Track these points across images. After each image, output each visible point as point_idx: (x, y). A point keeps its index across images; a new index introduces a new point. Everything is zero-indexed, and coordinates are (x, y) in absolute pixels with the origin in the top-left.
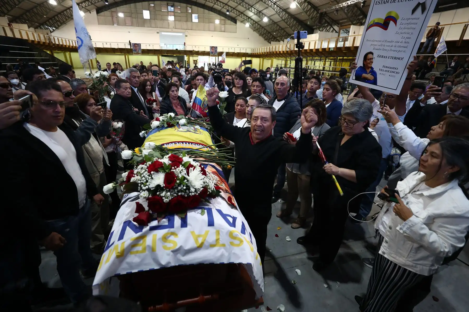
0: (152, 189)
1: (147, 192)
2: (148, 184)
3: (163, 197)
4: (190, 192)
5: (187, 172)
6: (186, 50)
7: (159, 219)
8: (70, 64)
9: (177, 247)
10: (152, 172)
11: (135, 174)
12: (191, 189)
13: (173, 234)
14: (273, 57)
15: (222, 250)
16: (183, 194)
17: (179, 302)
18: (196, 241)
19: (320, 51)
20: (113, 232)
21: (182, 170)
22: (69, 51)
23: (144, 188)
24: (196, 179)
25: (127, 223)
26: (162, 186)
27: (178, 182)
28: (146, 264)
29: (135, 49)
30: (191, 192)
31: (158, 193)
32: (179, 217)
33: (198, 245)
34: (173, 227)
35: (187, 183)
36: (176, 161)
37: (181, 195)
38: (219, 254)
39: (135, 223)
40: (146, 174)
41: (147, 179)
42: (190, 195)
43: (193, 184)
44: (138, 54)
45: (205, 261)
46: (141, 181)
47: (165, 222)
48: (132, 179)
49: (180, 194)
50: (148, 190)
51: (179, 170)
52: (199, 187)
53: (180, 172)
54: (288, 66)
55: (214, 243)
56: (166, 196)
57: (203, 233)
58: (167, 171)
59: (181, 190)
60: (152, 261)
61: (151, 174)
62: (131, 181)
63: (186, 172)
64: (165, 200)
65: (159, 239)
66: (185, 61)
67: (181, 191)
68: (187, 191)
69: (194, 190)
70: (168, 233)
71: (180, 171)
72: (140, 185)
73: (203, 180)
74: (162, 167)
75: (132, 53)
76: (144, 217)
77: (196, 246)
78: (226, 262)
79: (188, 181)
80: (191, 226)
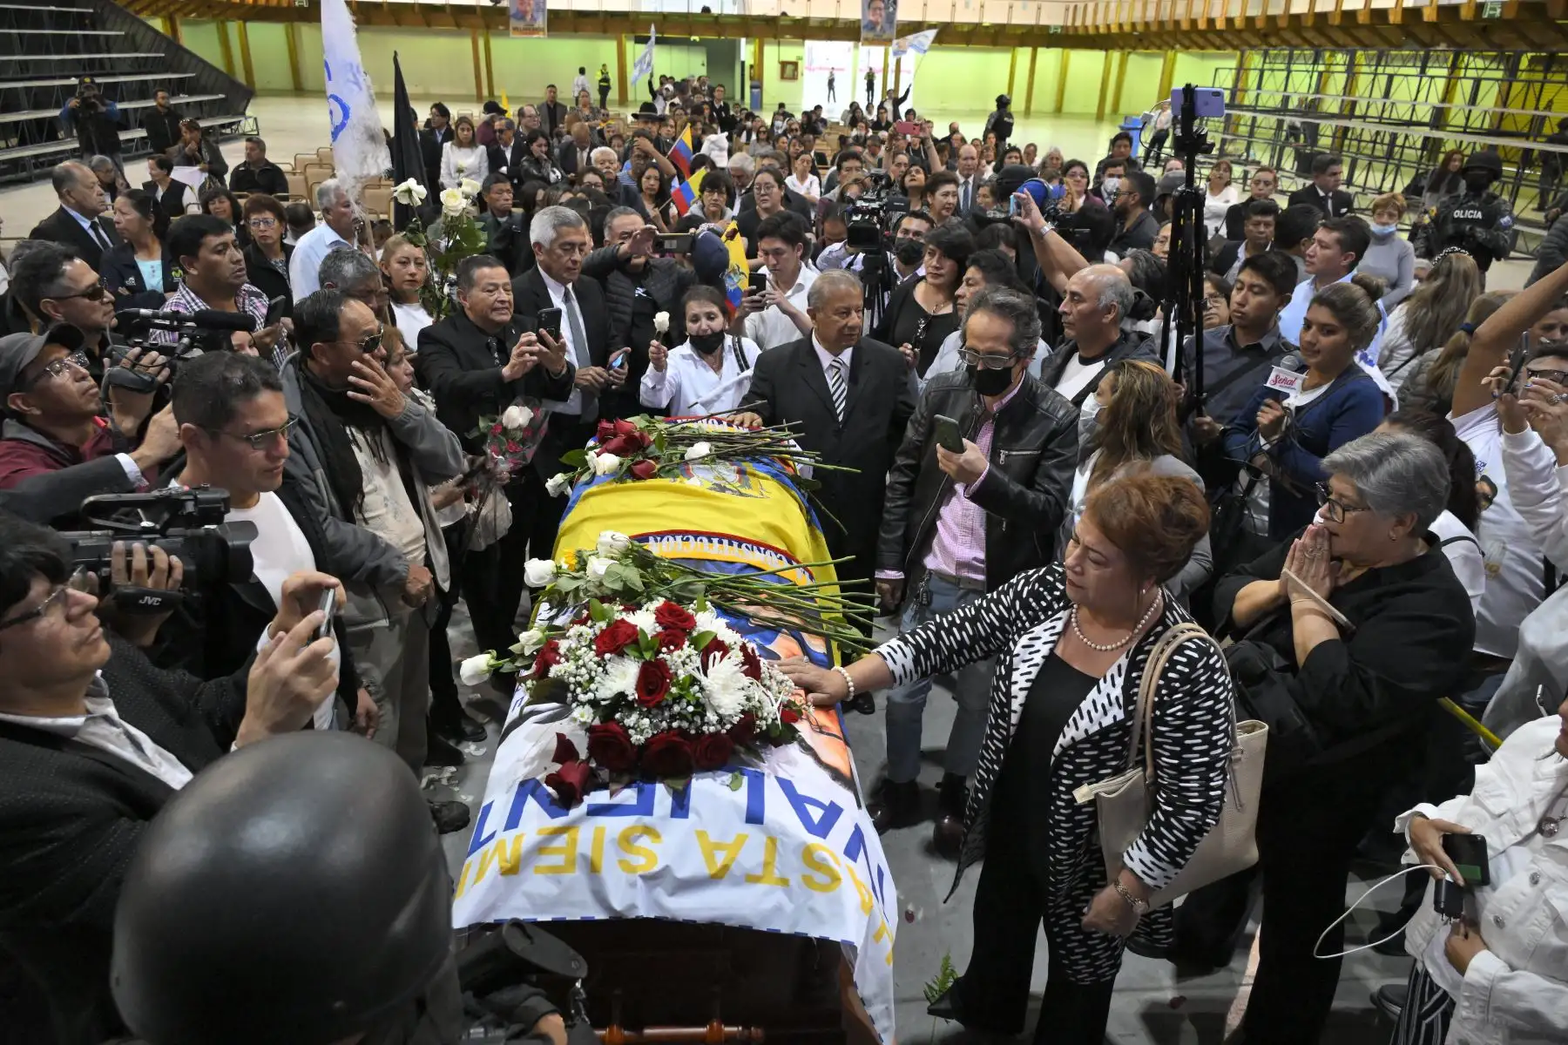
0: (603, 703)
1: (591, 711)
2: (593, 686)
3: (630, 727)
4: (704, 724)
5: (702, 661)
6: (747, 13)
7: (614, 787)
8: (241, 77)
9: (656, 868)
10: (607, 656)
11: (561, 656)
12: (708, 714)
13: (649, 831)
14: (1173, 48)
15: (779, 896)
16: (685, 724)
17: (648, 1031)
18: (710, 858)
19: (1426, 19)
20: (490, 806)
21: (689, 657)
22: (239, 18)
23: (582, 698)
24: (725, 687)
25: (527, 788)
26: (630, 698)
27: (674, 690)
28: (573, 904)
29: (522, 8)
30: (708, 724)
31: (618, 716)
32: (668, 786)
33: (713, 871)
34: (649, 812)
35: (699, 695)
36: (676, 626)
37: (680, 727)
38: (768, 904)
39: (550, 790)
40: (589, 657)
41: (593, 674)
42: (703, 732)
43: (715, 702)
44: (531, 30)
45: (730, 918)
46: (575, 676)
47: (628, 796)
48: (554, 671)
49: (675, 724)
50: (594, 703)
51: (680, 656)
52: (731, 712)
53: (684, 663)
54: (1249, 99)
55: (759, 872)
56: (640, 727)
57: (731, 840)
58: (648, 656)
59: (679, 713)
60: (587, 897)
61: (603, 659)
62: (551, 675)
63: (699, 664)
64: (637, 738)
65: (613, 840)
66: (743, 63)
67: (681, 716)
68: (697, 719)
69: (716, 718)
70: (632, 829)
71: (681, 660)
72: (572, 687)
73: (743, 693)
74: (636, 642)
75: (507, 28)
76: (574, 778)
77: (706, 871)
78: (785, 929)
79: (702, 689)
80: (698, 814)
